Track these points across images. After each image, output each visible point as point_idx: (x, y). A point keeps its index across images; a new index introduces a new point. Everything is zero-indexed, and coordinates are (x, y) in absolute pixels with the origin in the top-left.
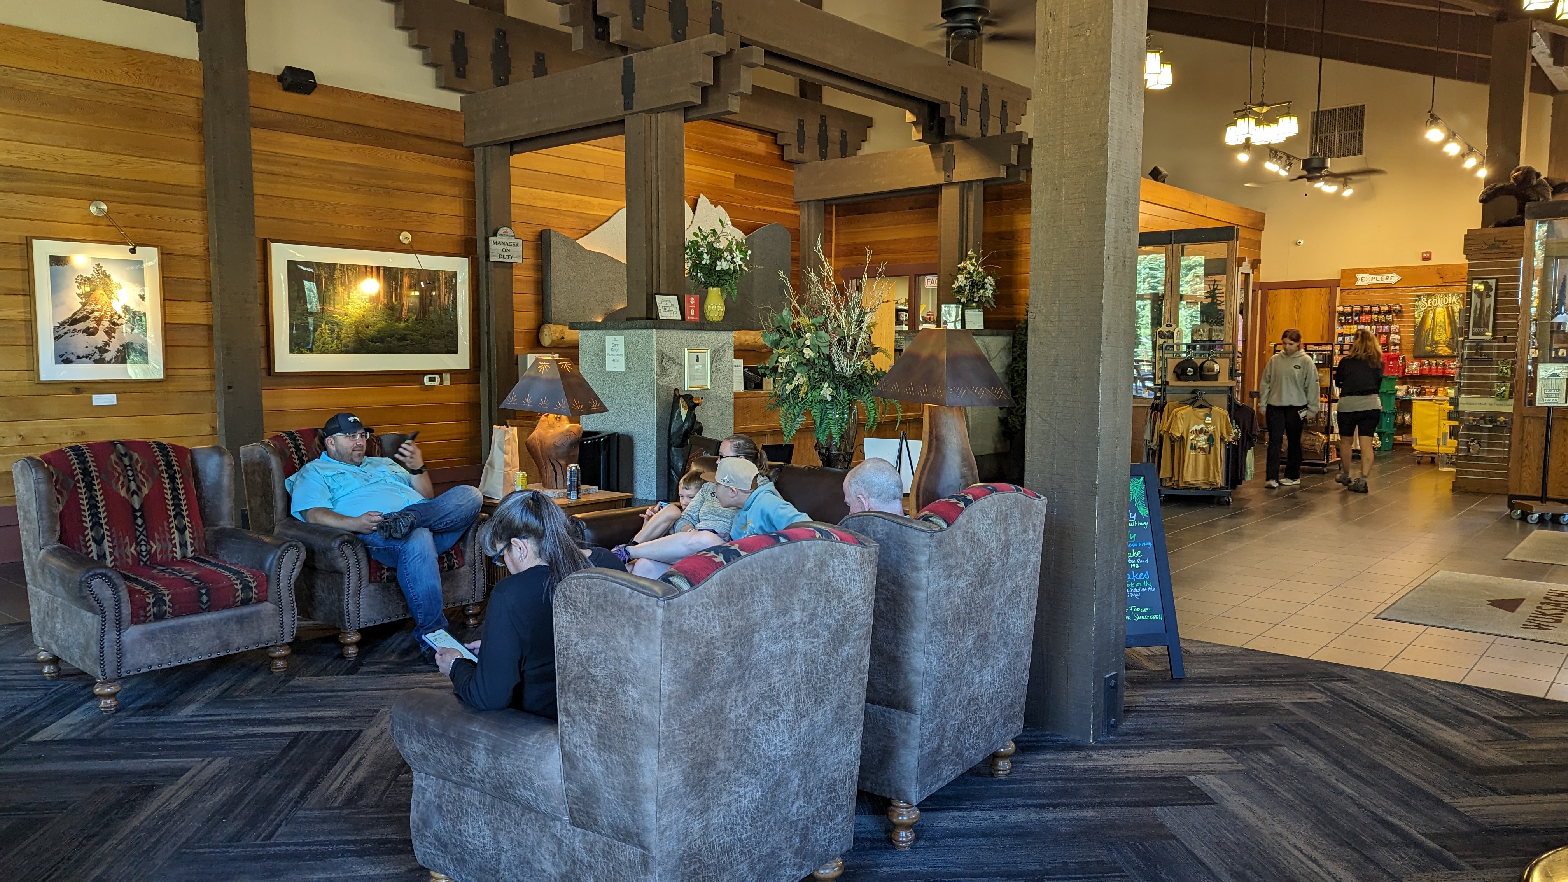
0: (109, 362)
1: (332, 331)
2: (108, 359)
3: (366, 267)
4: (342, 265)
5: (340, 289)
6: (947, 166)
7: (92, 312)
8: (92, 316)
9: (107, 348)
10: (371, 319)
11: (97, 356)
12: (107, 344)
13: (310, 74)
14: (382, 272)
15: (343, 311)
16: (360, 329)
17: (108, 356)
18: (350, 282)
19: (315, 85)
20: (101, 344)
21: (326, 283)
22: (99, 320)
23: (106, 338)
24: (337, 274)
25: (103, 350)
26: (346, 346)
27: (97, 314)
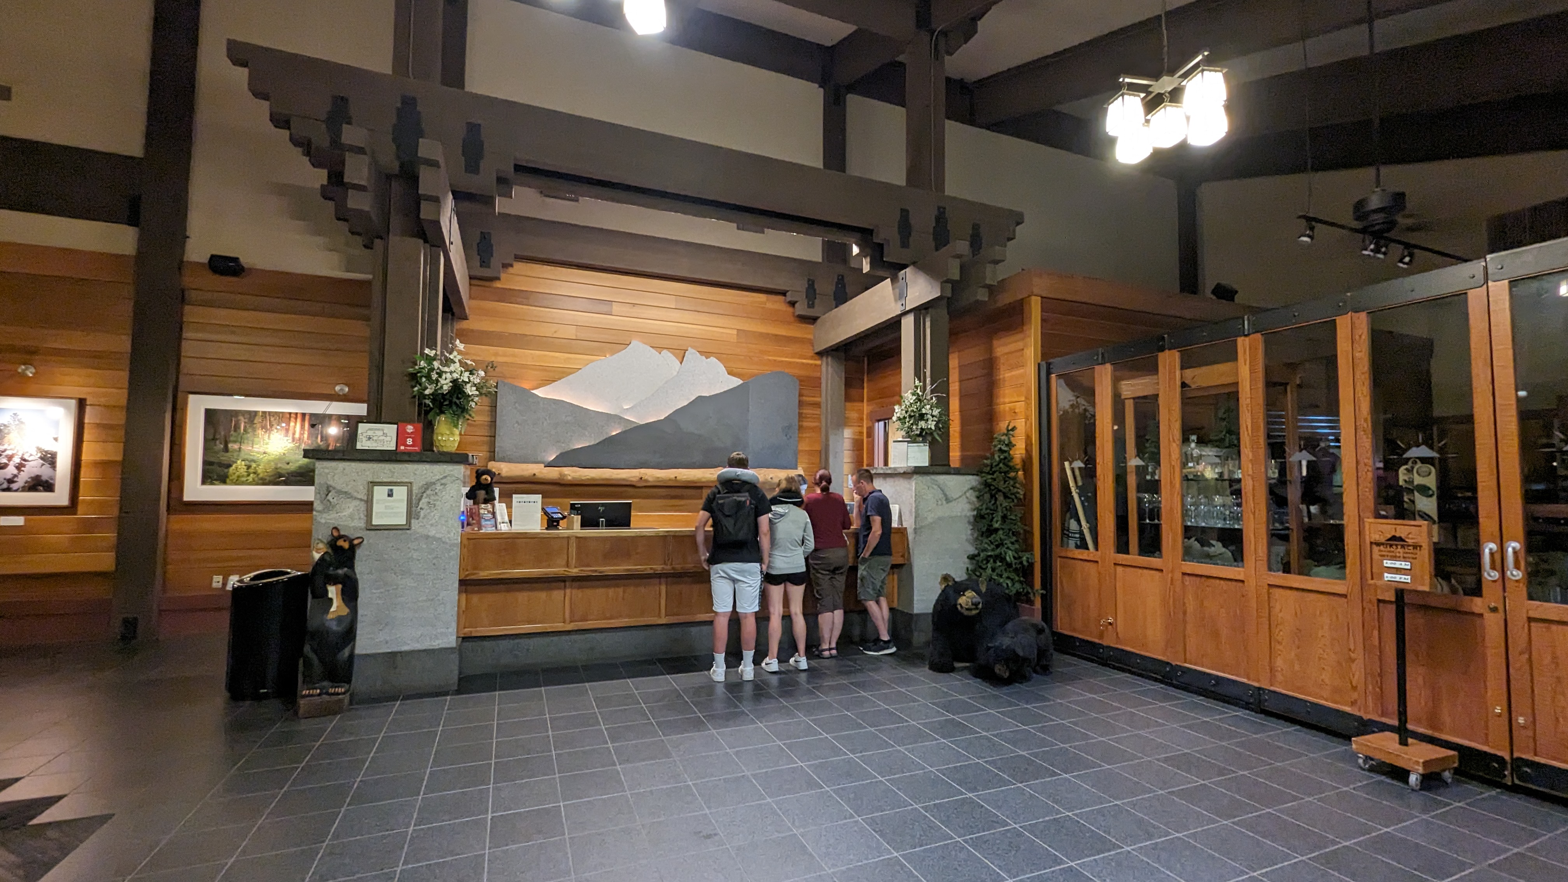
0: (16, 491)
1: (249, 467)
2: (14, 488)
3: (290, 413)
4: (264, 413)
5: (260, 432)
6: (901, 296)
7: (5, 451)
8: (5, 454)
9: (16, 479)
10: (292, 457)
11: (5, 486)
12: (15, 476)
13: (236, 260)
14: (307, 417)
15: (262, 450)
16: (279, 465)
17: (14, 486)
18: (271, 426)
19: (242, 269)
20: (9, 476)
21: (245, 427)
22: (10, 458)
23: (15, 472)
24: (258, 420)
25: (11, 481)
26: (262, 479)
27: (9, 453)
